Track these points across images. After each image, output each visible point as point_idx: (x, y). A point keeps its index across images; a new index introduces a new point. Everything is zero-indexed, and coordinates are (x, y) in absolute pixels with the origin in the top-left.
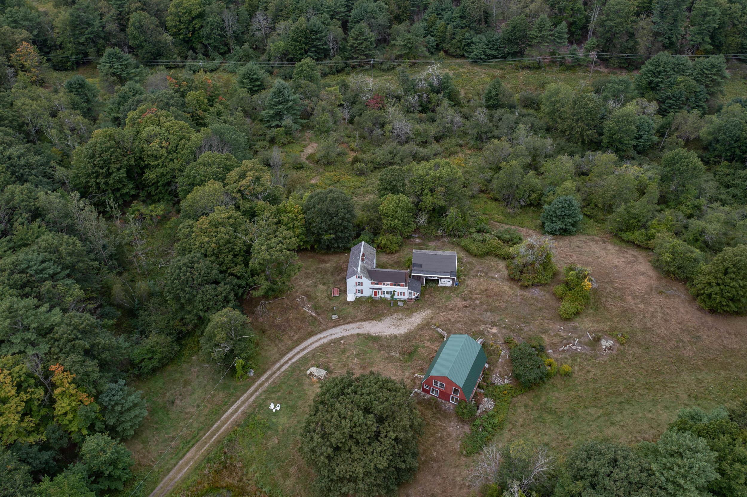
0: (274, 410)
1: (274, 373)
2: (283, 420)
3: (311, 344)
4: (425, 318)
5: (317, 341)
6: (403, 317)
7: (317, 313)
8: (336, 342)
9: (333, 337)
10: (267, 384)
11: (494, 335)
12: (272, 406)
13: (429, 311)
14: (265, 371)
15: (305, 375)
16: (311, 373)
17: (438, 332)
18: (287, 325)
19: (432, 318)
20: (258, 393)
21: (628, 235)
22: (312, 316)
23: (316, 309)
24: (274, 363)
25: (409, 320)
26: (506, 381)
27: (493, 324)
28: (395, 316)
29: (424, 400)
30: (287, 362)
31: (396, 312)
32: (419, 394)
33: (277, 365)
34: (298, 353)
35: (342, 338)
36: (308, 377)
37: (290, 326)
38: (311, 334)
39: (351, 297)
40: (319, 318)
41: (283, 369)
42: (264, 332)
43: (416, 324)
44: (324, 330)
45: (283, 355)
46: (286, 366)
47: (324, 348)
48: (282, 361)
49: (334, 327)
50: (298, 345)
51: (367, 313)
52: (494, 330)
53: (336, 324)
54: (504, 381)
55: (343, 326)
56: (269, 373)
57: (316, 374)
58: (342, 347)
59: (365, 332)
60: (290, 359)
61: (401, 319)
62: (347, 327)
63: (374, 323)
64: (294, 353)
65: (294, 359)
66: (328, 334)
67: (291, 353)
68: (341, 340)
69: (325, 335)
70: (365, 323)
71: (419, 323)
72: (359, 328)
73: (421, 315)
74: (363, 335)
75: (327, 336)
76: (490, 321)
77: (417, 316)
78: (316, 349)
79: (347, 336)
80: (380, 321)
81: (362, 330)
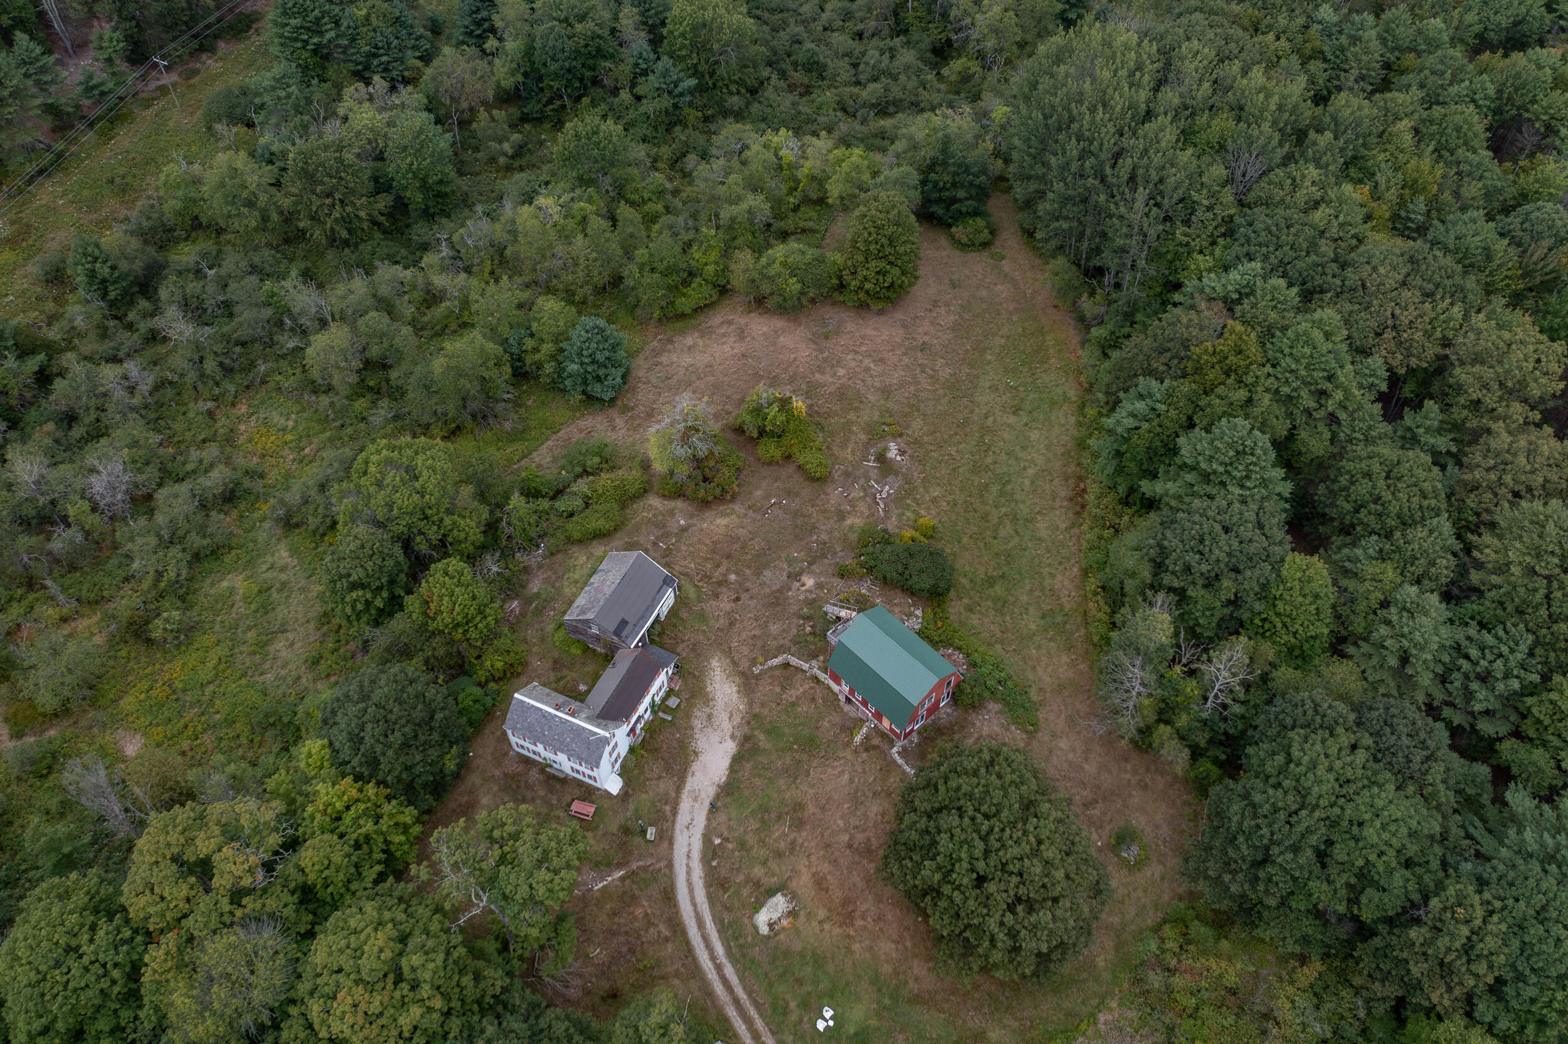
0: (831, 1023)
1: (736, 1001)
2: (858, 1014)
3: (694, 905)
4: (728, 676)
5: (691, 890)
6: (708, 710)
7: (619, 866)
8: (710, 853)
9: (696, 855)
10: (759, 1024)
11: (819, 586)
12: (821, 1025)
13: (715, 663)
14: (726, 1020)
15: (768, 937)
16: (771, 925)
17: (771, 668)
18: (622, 939)
19: (735, 664)
21: (684, 304)
22: (622, 879)
23: (609, 865)
24: (710, 994)
26: (919, 613)
27: (795, 576)
28: (697, 723)
29: (919, 745)
30: (719, 968)
31: (688, 716)
32: (904, 749)
33: (719, 989)
34: (706, 939)
35: (707, 838)
36: (776, 935)
37: (626, 933)
38: (669, 896)
39: (613, 784)
40: (634, 866)
41: (734, 979)
42: (615, 996)
43: (735, 696)
44: (670, 865)
45: (696, 970)
46: (729, 971)
47: (716, 883)
48: (712, 976)
49: (671, 844)
50: (684, 932)
51: (668, 769)
52: (810, 582)
53: (667, 837)
54: (917, 617)
55: (678, 827)
56: (731, 1012)
57: (775, 916)
58: (730, 846)
59: (712, 792)
60: (713, 958)
61: (709, 718)
62: (682, 819)
63: (696, 766)
64: (702, 946)
65: (719, 949)
66: (685, 862)
67: (698, 952)
68: (712, 842)
69: (684, 869)
70: (691, 783)
71: (735, 689)
72: (695, 800)
73: (718, 678)
74: (717, 797)
75: (688, 865)
76: (784, 578)
77: (717, 686)
78: (710, 898)
79: (707, 827)
80: (696, 753)
81: (703, 795)
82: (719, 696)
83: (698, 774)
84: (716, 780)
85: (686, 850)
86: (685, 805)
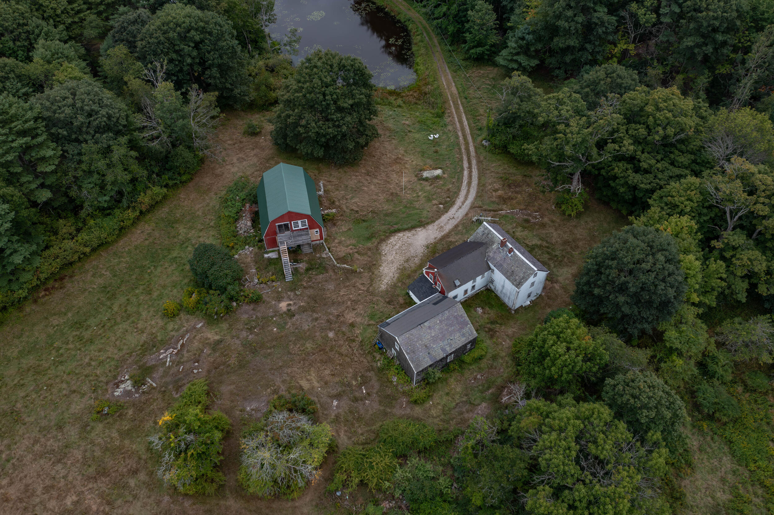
1: (468, 155)
3: (468, 191)
4: (380, 276)
5: (467, 195)
6: (406, 265)
7: (500, 215)
8: (448, 204)
9: (456, 207)
10: (462, 147)
11: (279, 299)
12: (437, 136)
13: (383, 287)
15: (439, 167)
16: (436, 170)
19: (372, 280)
20: (461, 138)
24: (479, 162)
25: (396, 265)
27: (290, 314)
30: (470, 167)
33: (474, 162)
34: (470, 179)
35: (446, 210)
41: (465, 162)
43: (384, 265)
44: (472, 207)
46: (465, 165)
47: (452, 193)
48: (475, 167)
51: (448, 244)
52: (283, 305)
55: (458, 221)
56: (473, 153)
57: (431, 171)
58: (436, 202)
59: (430, 227)
60: (471, 172)
61: (407, 261)
62: (454, 222)
64: (473, 177)
65: (466, 173)
66: (464, 206)
67: (477, 176)
68: (444, 208)
69: (465, 204)
70: (439, 235)
71: (381, 268)
72: (442, 227)
73: (387, 278)
74: (428, 224)
75: (463, 204)
76: (297, 317)
77: (391, 274)
78: (459, 189)
79: (443, 214)
80: (427, 247)
81: (436, 227)
82: (393, 269)
83: (433, 237)
84: (424, 231)
85: (460, 210)
86: (448, 227)
